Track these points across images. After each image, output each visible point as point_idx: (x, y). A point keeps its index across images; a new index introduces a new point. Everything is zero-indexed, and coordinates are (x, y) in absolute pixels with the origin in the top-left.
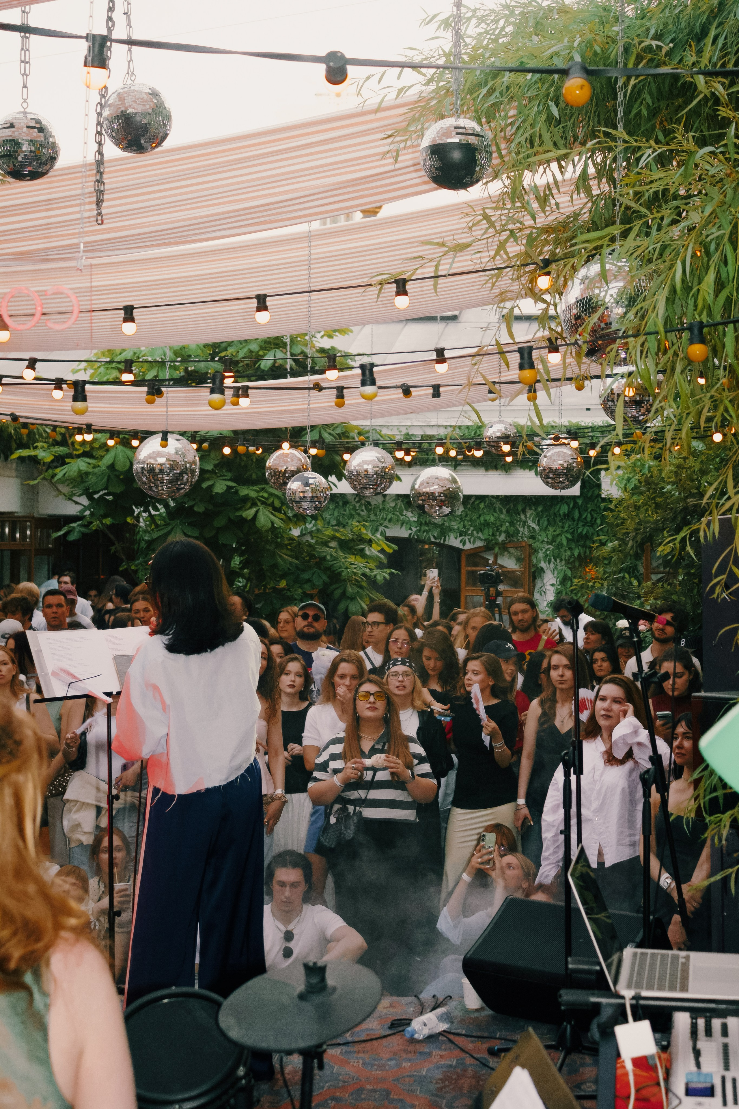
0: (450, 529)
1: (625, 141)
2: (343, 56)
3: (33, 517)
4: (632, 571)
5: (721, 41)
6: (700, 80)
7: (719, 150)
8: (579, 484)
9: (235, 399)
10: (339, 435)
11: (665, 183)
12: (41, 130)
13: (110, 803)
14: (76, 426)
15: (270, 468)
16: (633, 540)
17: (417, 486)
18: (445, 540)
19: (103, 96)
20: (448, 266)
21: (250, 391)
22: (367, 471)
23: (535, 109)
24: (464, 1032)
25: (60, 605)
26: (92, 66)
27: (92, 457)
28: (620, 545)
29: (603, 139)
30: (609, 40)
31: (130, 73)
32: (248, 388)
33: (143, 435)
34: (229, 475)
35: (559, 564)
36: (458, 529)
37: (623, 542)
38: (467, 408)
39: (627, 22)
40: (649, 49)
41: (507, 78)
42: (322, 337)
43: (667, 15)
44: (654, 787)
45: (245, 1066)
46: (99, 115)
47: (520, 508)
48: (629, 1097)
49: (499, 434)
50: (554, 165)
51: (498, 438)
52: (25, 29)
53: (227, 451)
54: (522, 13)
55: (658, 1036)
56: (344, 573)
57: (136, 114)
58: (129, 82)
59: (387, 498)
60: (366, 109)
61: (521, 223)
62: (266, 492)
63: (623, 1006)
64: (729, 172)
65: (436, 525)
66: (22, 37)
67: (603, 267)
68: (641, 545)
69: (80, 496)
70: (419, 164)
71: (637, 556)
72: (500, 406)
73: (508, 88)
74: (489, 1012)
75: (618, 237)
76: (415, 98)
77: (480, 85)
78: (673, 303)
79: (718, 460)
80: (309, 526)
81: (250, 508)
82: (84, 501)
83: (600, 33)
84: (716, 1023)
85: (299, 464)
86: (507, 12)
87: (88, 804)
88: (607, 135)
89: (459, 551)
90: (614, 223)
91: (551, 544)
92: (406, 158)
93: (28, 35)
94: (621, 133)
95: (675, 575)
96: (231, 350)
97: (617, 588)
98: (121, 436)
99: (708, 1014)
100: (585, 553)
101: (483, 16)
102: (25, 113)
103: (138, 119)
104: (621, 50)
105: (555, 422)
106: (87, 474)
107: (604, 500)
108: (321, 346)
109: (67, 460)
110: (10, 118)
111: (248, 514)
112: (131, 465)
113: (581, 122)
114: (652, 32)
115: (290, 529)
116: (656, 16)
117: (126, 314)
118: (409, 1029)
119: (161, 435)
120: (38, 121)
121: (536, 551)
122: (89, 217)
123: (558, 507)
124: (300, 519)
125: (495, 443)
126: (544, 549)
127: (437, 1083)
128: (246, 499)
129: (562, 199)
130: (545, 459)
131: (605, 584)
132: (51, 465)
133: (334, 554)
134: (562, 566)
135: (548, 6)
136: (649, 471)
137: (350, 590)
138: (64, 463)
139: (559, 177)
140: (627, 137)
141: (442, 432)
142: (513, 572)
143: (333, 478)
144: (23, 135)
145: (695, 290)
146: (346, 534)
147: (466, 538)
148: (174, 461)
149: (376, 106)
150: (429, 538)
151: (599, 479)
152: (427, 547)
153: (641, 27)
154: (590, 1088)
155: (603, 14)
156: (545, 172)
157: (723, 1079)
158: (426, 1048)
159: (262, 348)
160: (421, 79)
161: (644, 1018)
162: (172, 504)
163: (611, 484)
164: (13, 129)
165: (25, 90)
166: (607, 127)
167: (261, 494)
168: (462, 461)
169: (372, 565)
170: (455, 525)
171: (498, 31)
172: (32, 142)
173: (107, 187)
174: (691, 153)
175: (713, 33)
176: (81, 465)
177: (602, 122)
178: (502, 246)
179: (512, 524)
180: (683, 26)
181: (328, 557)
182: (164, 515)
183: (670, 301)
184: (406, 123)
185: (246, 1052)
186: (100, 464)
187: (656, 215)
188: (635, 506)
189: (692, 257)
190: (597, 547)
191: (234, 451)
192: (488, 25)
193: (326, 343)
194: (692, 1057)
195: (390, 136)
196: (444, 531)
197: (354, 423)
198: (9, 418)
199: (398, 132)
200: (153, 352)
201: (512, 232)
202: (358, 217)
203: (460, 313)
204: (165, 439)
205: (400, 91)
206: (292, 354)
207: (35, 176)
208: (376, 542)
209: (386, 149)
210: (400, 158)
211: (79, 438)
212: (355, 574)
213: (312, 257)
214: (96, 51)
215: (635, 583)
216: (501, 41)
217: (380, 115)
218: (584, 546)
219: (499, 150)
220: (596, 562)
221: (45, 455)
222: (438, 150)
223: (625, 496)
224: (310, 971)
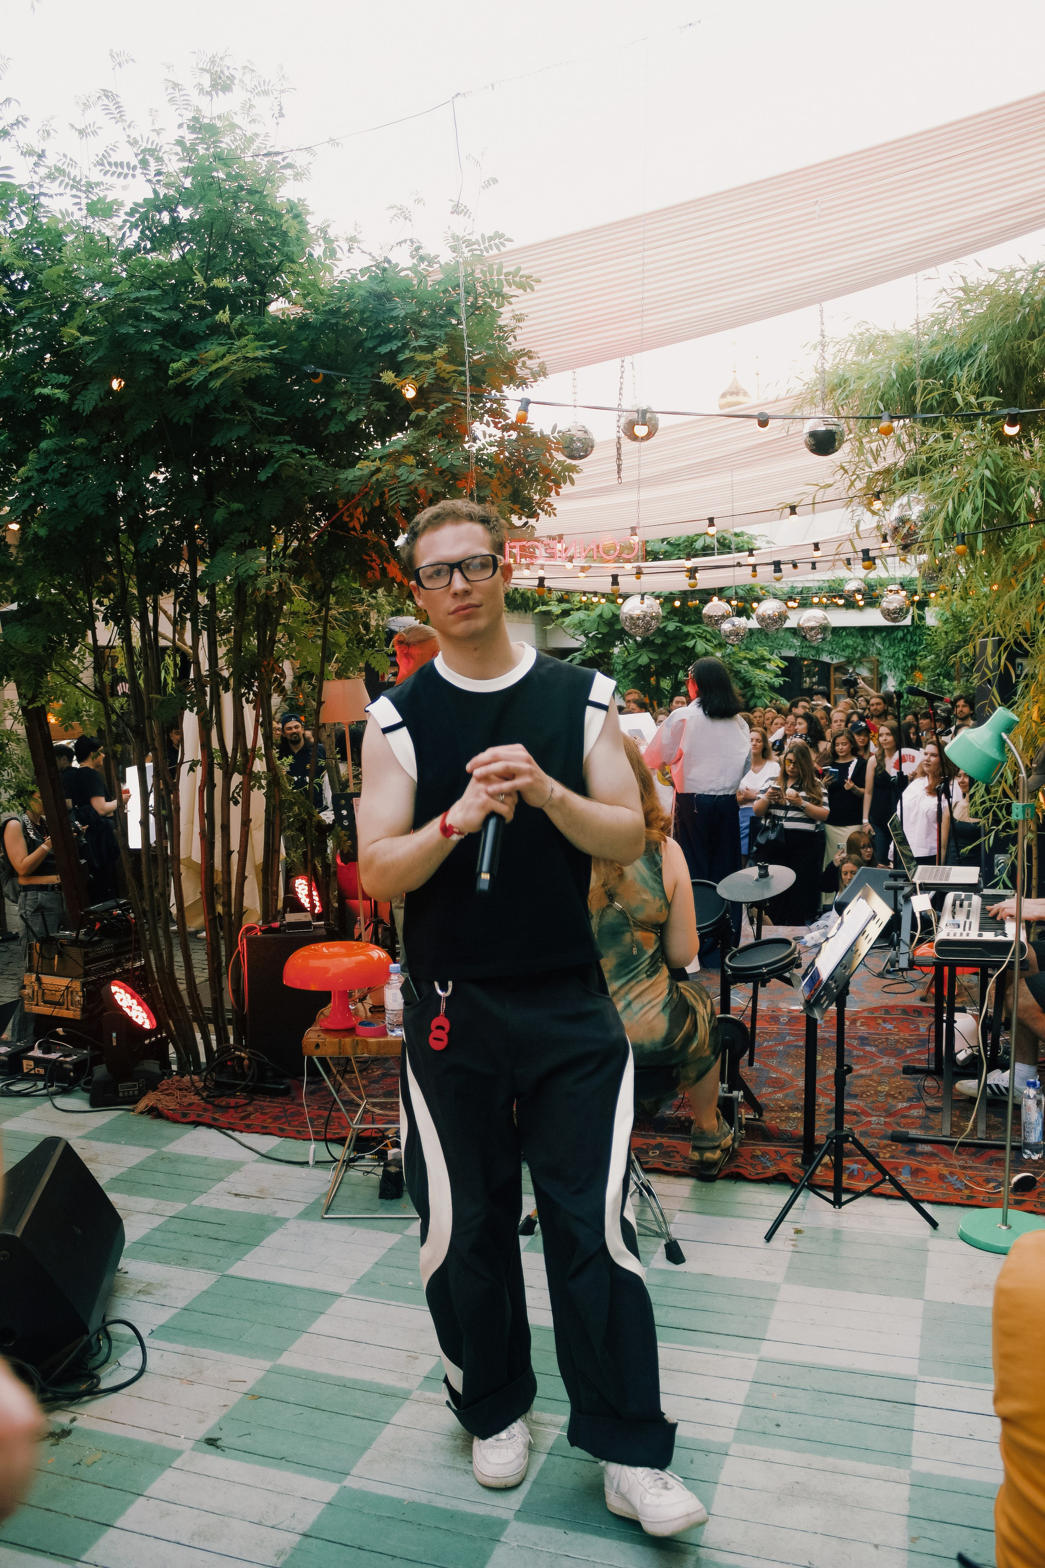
0: (823, 650)
2: (767, 413)
8: (910, 617)
10: (751, 592)
12: (586, 432)
15: (705, 614)
16: (944, 654)
17: (801, 622)
18: (819, 657)
22: (769, 614)
28: (936, 658)
33: (627, 596)
34: (677, 619)
35: (898, 672)
36: (828, 650)
37: (938, 656)
46: (619, 422)
49: (854, 589)
51: (854, 591)
53: (677, 604)
54: (861, 338)
55: (935, 900)
56: (754, 681)
59: (782, 631)
61: (863, 470)
63: (916, 887)
65: (813, 648)
67: (910, 499)
69: (580, 635)
70: (803, 441)
75: (918, 482)
77: (837, 387)
81: (691, 640)
82: (583, 638)
85: (726, 612)
86: (852, 339)
89: (829, 665)
91: (892, 658)
97: (935, 687)
98: (610, 597)
100: (914, 663)
105: (890, 579)
106: (584, 621)
107: (927, 628)
109: (571, 613)
111: (690, 644)
112: (617, 615)
119: (640, 596)
120: (584, 428)
121: (882, 663)
123: (896, 633)
124: (723, 646)
125: (852, 594)
126: (887, 662)
128: (688, 634)
130: (885, 602)
131: (927, 684)
132: (558, 617)
133: (746, 669)
136: (956, 608)
137: (758, 692)
138: (569, 615)
141: (817, 586)
142: (867, 678)
143: (746, 619)
144: (577, 435)
146: (751, 655)
147: (834, 656)
148: (646, 612)
150: (809, 656)
151: (924, 613)
152: (807, 662)
163: (932, 617)
168: (831, 606)
169: (772, 676)
170: (826, 647)
172: (581, 439)
176: (581, 615)
178: (852, 483)
179: (865, 645)
181: (743, 671)
186: (593, 614)
188: (946, 632)
190: (921, 660)
191: (682, 603)
196: (818, 650)
201: (858, 475)
204: (642, 599)
207: (582, 457)
208: (774, 660)
211: (578, 598)
212: (760, 681)
218: (913, 659)
220: (923, 670)
221: (556, 609)
222: (813, 435)
223: (940, 624)
224: (760, 867)
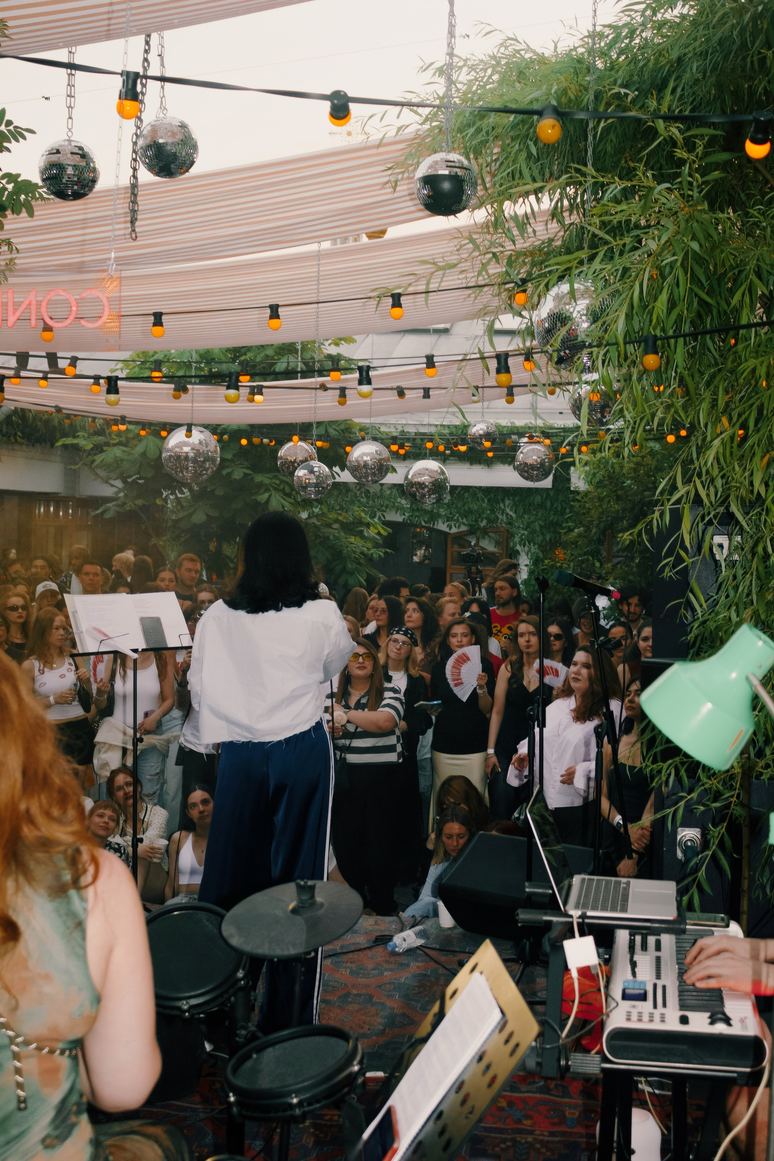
0: (439, 516)
1: (593, 177)
2: (345, 94)
3: (75, 497)
4: (595, 554)
5: (679, 90)
6: (660, 124)
7: (675, 187)
8: (551, 477)
9: (251, 396)
10: (342, 430)
11: (628, 214)
12: (84, 156)
13: (135, 745)
14: (112, 418)
15: (281, 458)
16: (597, 527)
17: (410, 477)
18: (434, 524)
19: (138, 128)
20: (437, 285)
21: (264, 390)
22: (365, 462)
23: (517, 147)
24: (438, 947)
25: (96, 574)
26: (126, 99)
27: (125, 445)
28: (586, 531)
29: (574, 174)
30: (581, 88)
31: (163, 108)
32: (262, 387)
33: (171, 427)
34: (246, 463)
35: (533, 548)
36: (445, 515)
37: (588, 529)
38: (456, 409)
39: (598, 74)
40: (618, 96)
41: (493, 119)
42: (330, 345)
43: (632, 68)
44: (606, 739)
45: (244, 969)
46: (135, 144)
47: (500, 498)
48: (573, 1002)
49: (481, 432)
50: (532, 198)
51: (480, 435)
52: (71, 66)
53: (244, 442)
54: (507, 64)
55: (601, 950)
56: (345, 551)
57: (166, 144)
58: (162, 115)
59: (384, 487)
60: (369, 144)
61: (503, 246)
62: (278, 479)
63: (572, 923)
64: (682, 206)
65: (426, 512)
66: (69, 75)
67: (572, 286)
68: (604, 532)
69: (115, 479)
70: (413, 194)
71: (600, 542)
72: (483, 408)
73: (493, 128)
74: (460, 930)
75: (586, 261)
76: (412, 136)
77: (469, 126)
78: (632, 319)
79: (671, 459)
80: (316, 510)
81: (264, 493)
82: (119, 484)
83: (575, 82)
84: (651, 940)
85: (306, 455)
86: (494, 63)
87: (115, 746)
88: (578, 171)
89: (445, 534)
90: (583, 248)
91: (526, 530)
92: (403, 188)
93: (73, 72)
94: (590, 169)
95: (632, 559)
96: (249, 356)
97: (582, 569)
98: (153, 428)
99: (644, 932)
100: (555, 538)
101: (473, 65)
102: (70, 141)
103: (169, 148)
104: (592, 97)
105: (531, 423)
106: (122, 460)
107: (573, 492)
108: (329, 352)
109: (104, 448)
110: (56, 146)
111: (262, 498)
112: (161, 453)
113: (557, 160)
114: (619, 82)
115: (299, 512)
116: (623, 68)
117: (155, 319)
118: (391, 943)
119: (186, 427)
120: (81, 148)
121: (513, 535)
122: (125, 235)
123: (532, 498)
124: (307, 503)
125: (477, 440)
126: (520, 534)
127: (413, 989)
128: (260, 485)
129: (540, 227)
130: (522, 455)
131: (572, 564)
132: (90, 453)
133: (336, 534)
134: (534, 549)
135: (531, 58)
136: (612, 467)
137: (351, 566)
138: (102, 451)
139: (536, 208)
140: (594, 173)
141: (433, 430)
142: (493, 554)
143: (337, 469)
144: (67, 160)
145: (650, 307)
146: (347, 517)
147: (452, 523)
148: (197, 450)
149: (377, 143)
150: (420, 522)
151: (569, 474)
152: (418, 530)
153: (610, 78)
154: (542, 995)
155: (578, 66)
156: (524, 202)
157: (655, 986)
158: (404, 960)
159: (277, 353)
160: (418, 118)
161: (589, 934)
162: (196, 488)
163: (579, 478)
164: (59, 155)
165: (70, 120)
166: (578, 164)
167: (274, 481)
168: (450, 455)
169: (369, 545)
170: (442, 512)
171: (486, 78)
172: (75, 167)
173: (140, 208)
174: (651, 189)
175: (671, 85)
176: (118, 452)
177: (575, 159)
178: (484, 266)
179: (492, 511)
180: (646, 77)
181: (331, 537)
182: (189, 497)
183: (629, 317)
184: (403, 158)
185: (245, 957)
186: (133, 452)
187: (619, 242)
188: (599, 498)
189: (649, 280)
190: (565, 533)
191: (250, 442)
192: (478, 73)
193: (333, 350)
194: (629, 968)
195: (389, 169)
196: (433, 517)
197: (356, 420)
198: (53, 410)
199: (397, 165)
200: (182, 353)
201: (494, 254)
202: (365, 239)
203: (452, 326)
204: (189, 431)
205: (399, 129)
206: (302, 359)
207: (77, 196)
208: (373, 526)
209: (386, 179)
210: (398, 188)
211: (115, 428)
212: (354, 552)
213: (321, 273)
214: (130, 86)
215: (598, 564)
216: (488, 87)
217: (381, 150)
218: (555, 532)
219: (484, 183)
220: (564, 546)
221: (86, 444)
222: (430, 181)
223: (591, 488)
224: (301, 889)
